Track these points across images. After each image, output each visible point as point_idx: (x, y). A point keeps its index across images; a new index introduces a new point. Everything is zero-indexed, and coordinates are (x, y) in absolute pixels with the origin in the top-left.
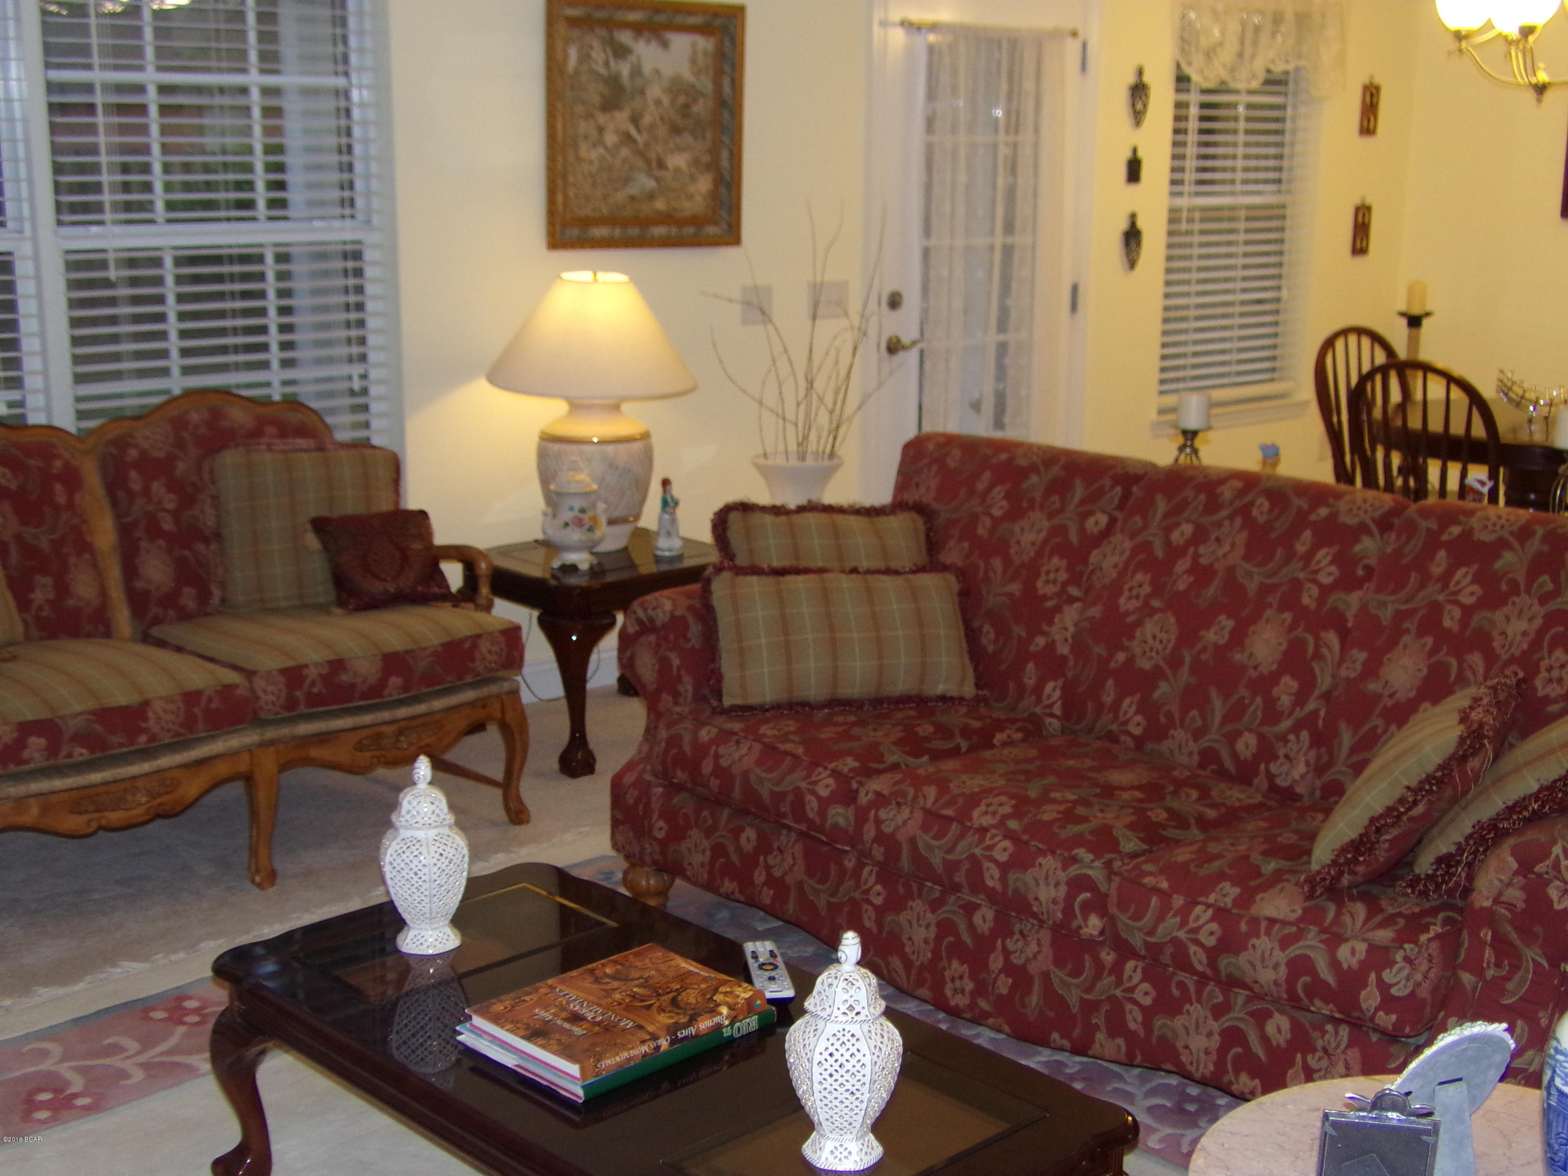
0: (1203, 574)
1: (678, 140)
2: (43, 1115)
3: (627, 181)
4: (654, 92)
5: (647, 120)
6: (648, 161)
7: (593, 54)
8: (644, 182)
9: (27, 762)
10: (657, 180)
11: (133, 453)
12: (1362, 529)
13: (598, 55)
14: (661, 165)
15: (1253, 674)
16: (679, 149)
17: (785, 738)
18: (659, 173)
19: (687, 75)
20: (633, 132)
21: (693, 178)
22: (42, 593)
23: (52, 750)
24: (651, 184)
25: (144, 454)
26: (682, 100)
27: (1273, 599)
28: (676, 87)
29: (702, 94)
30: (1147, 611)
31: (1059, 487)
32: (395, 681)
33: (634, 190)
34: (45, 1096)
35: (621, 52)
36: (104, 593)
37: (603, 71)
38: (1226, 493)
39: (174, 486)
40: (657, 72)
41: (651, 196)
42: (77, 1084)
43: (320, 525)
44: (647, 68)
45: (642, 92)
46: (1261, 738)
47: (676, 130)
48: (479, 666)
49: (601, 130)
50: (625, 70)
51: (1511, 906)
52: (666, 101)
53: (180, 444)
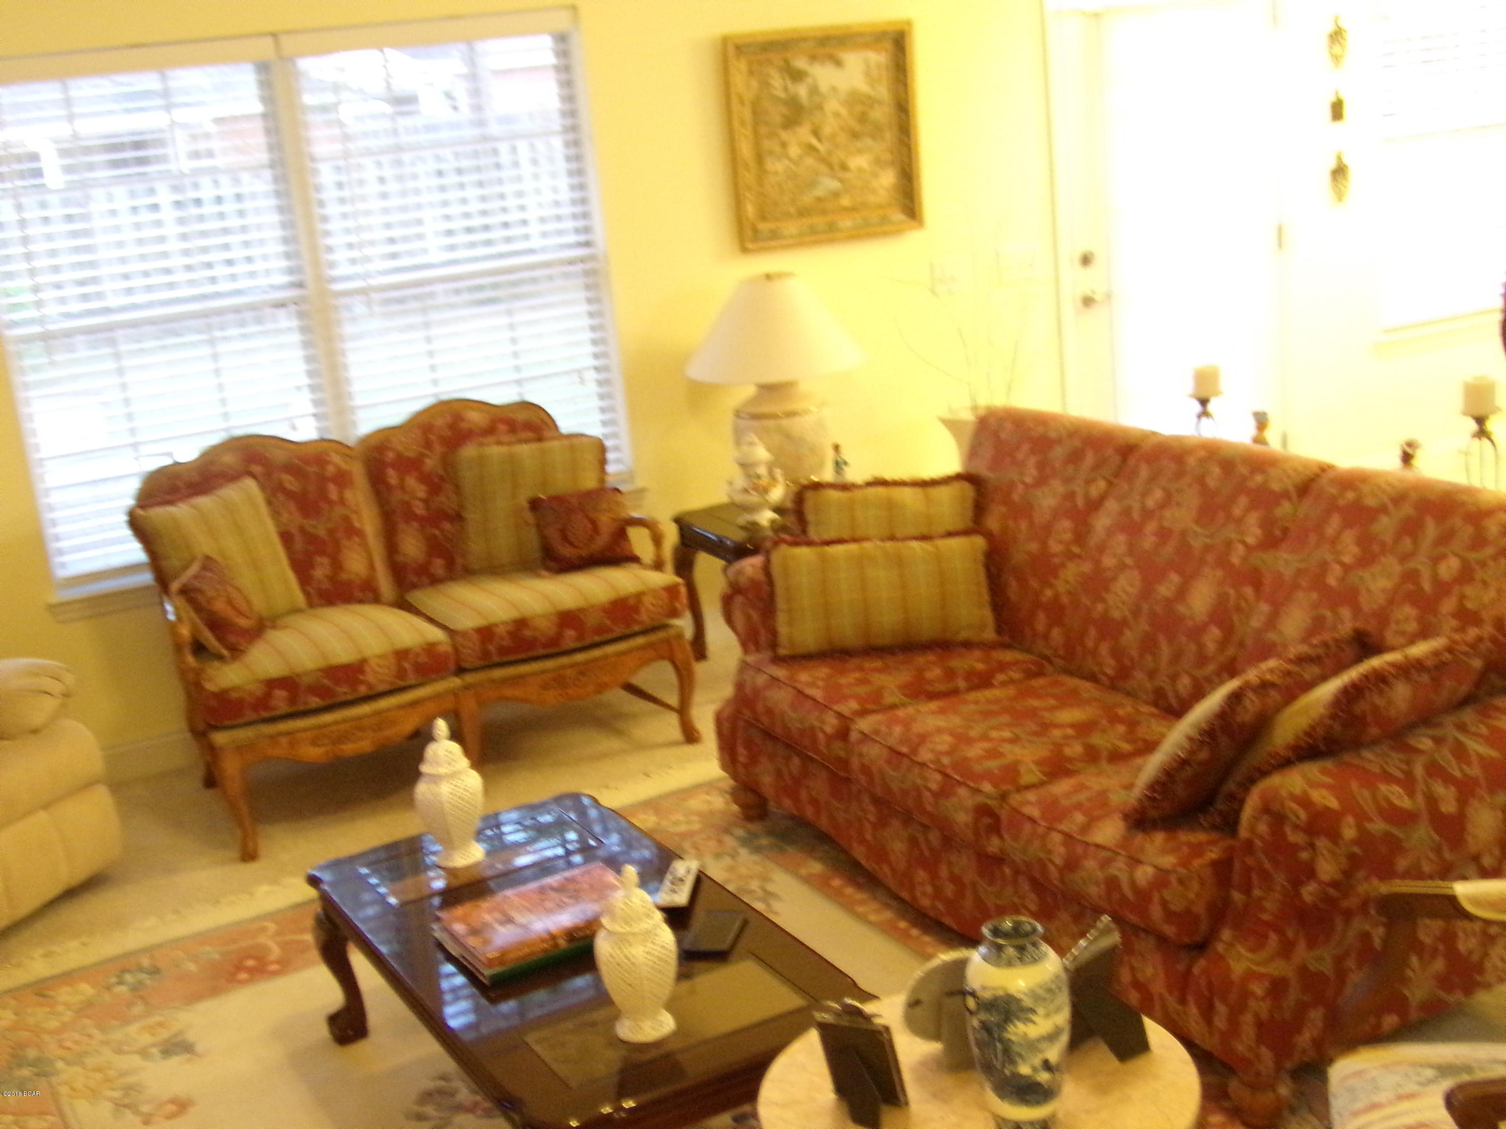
0: (1164, 534)
1: (859, 144)
2: (243, 976)
3: (812, 184)
4: (832, 105)
5: (827, 130)
6: (830, 166)
7: (772, 82)
8: (829, 184)
9: (273, 709)
10: (841, 180)
11: (391, 455)
12: (1285, 495)
13: (777, 82)
14: (844, 167)
15: (1190, 623)
16: (860, 151)
17: (813, 685)
18: (841, 174)
19: (863, 86)
20: (814, 142)
21: (876, 175)
22: (321, 570)
23: (292, 700)
24: (834, 185)
25: (399, 456)
26: (859, 108)
27: (1210, 558)
28: (855, 99)
29: (880, 103)
30: (1122, 567)
31: (1075, 457)
32: (570, 633)
33: (819, 192)
34: (250, 963)
35: (797, 76)
36: (372, 567)
37: (782, 95)
38: (1191, 461)
39: (425, 479)
40: (834, 89)
41: (836, 195)
42: (276, 952)
43: (535, 504)
44: (824, 87)
45: (820, 107)
46: (1195, 679)
47: (855, 135)
48: (644, 617)
49: (784, 145)
50: (802, 91)
51: (1261, 838)
52: (844, 111)
53: (428, 445)
